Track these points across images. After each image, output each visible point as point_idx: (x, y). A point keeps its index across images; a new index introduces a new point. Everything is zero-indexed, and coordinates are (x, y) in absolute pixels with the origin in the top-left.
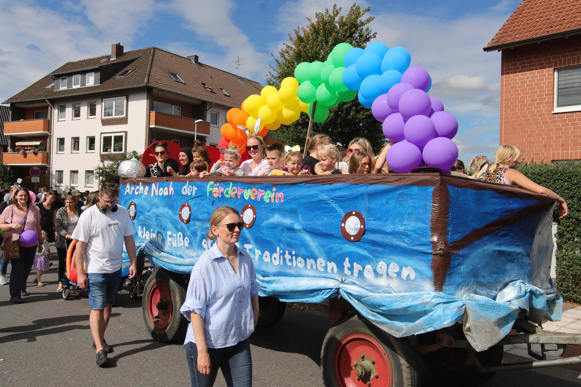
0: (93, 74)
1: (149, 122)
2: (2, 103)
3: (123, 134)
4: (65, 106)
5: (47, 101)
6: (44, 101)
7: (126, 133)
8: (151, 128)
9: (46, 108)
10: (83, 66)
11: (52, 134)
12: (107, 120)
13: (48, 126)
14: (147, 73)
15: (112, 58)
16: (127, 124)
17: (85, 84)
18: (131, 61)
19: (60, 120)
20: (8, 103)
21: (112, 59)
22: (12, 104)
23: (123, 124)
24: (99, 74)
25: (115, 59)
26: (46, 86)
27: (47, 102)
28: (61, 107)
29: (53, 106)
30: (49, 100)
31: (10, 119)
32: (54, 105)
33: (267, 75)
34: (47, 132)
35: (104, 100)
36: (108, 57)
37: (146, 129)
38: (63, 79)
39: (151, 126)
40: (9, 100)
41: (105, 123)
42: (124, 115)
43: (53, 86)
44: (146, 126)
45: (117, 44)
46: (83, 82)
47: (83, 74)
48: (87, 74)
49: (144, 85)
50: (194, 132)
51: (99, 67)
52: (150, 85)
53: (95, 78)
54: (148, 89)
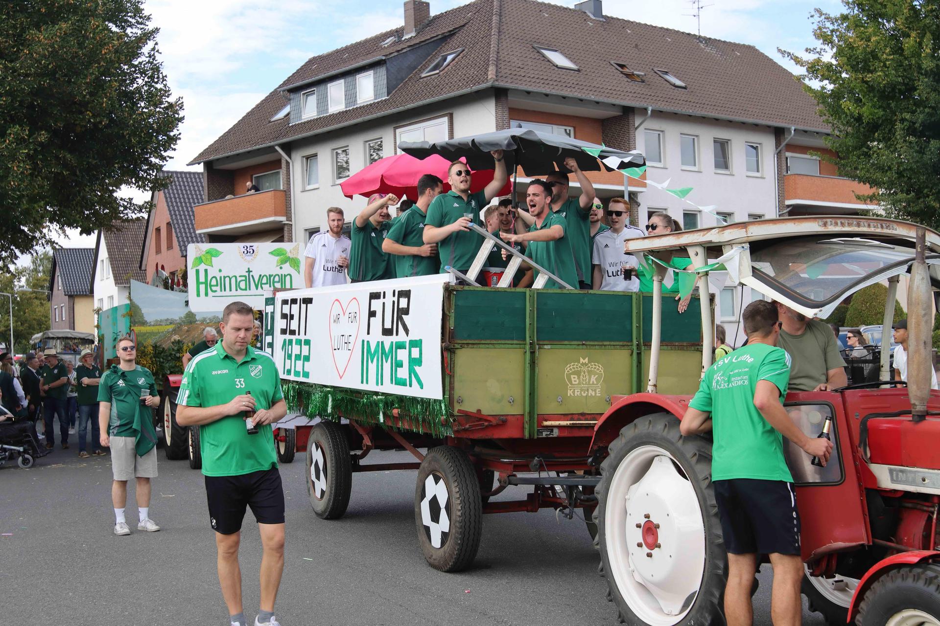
0: (370, 74)
2: (188, 165)
4: (315, 155)
5: (277, 148)
6: (271, 149)
9: (276, 164)
10: (345, 61)
11: (293, 223)
13: (285, 203)
14: (493, 56)
15: (407, 33)
17: (356, 101)
18: (452, 34)
19: (307, 189)
20: (199, 164)
21: (407, 37)
22: (209, 165)
24: (382, 71)
25: (413, 34)
26: (273, 115)
27: (277, 151)
28: (308, 158)
29: (290, 158)
30: (284, 146)
31: (205, 197)
32: (293, 155)
33: (812, 16)
34: (283, 219)
35: (398, 131)
36: (398, 33)
38: (308, 95)
40: (201, 155)
43: (288, 114)
46: (351, 95)
47: (349, 79)
48: (358, 76)
49: (489, 84)
50: (622, 185)
51: (384, 58)
52: (502, 84)
53: (375, 82)
54: (498, 94)
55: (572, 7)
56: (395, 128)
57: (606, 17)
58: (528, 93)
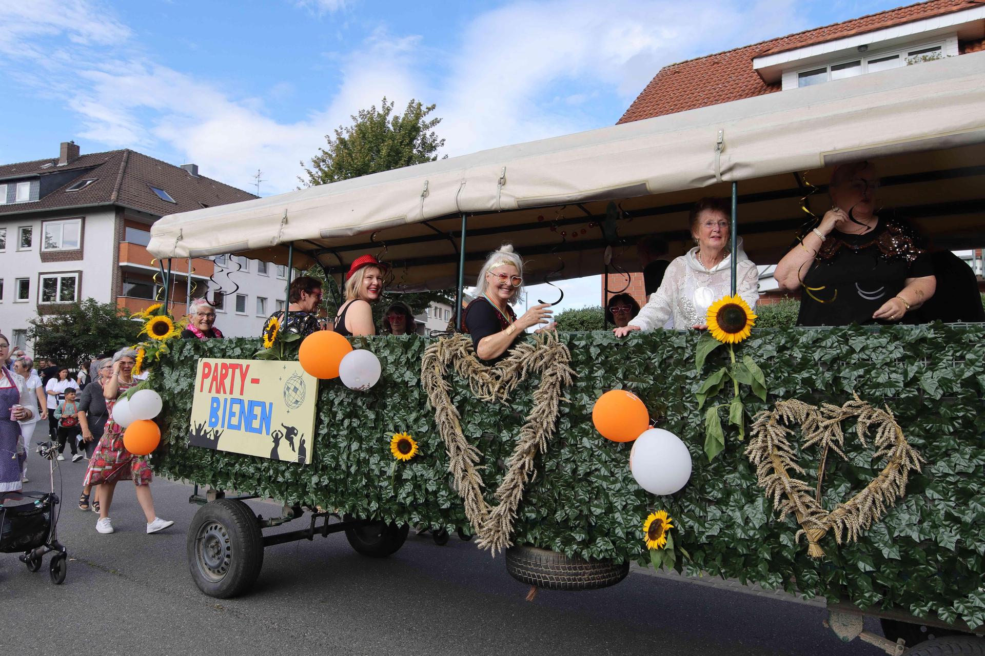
0: (28, 184)
1: (117, 257)
3: (76, 275)
7: (80, 273)
8: (121, 266)
10: (13, 173)
12: (51, 253)
14: (117, 186)
15: (61, 163)
16: (82, 259)
17: (15, 199)
18: (92, 168)
21: (61, 165)
23: (75, 260)
24: (37, 184)
25: (66, 164)
35: (44, 223)
36: (55, 161)
37: (113, 267)
39: (121, 264)
41: (46, 257)
42: (78, 247)
44: (114, 263)
45: (68, 144)
46: (12, 195)
47: (12, 185)
48: (18, 184)
49: (111, 203)
50: (188, 273)
51: (39, 175)
52: (120, 204)
53: (30, 190)
54: (117, 210)
55: (179, 166)
56: (42, 222)
57: (200, 176)
58: (139, 212)
